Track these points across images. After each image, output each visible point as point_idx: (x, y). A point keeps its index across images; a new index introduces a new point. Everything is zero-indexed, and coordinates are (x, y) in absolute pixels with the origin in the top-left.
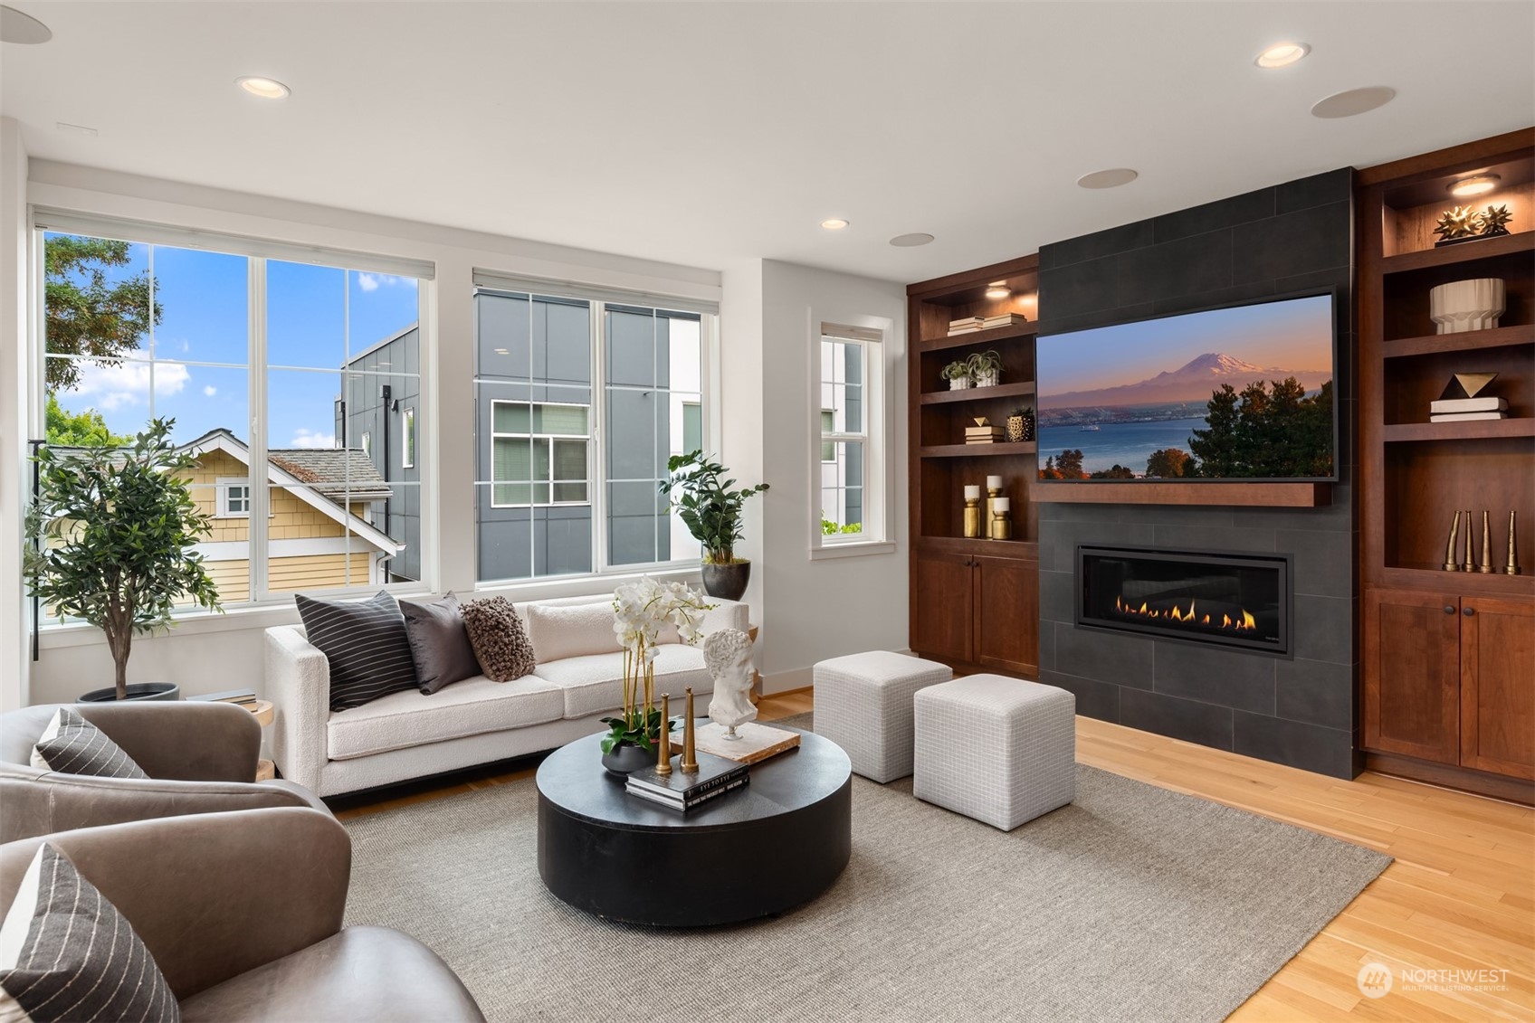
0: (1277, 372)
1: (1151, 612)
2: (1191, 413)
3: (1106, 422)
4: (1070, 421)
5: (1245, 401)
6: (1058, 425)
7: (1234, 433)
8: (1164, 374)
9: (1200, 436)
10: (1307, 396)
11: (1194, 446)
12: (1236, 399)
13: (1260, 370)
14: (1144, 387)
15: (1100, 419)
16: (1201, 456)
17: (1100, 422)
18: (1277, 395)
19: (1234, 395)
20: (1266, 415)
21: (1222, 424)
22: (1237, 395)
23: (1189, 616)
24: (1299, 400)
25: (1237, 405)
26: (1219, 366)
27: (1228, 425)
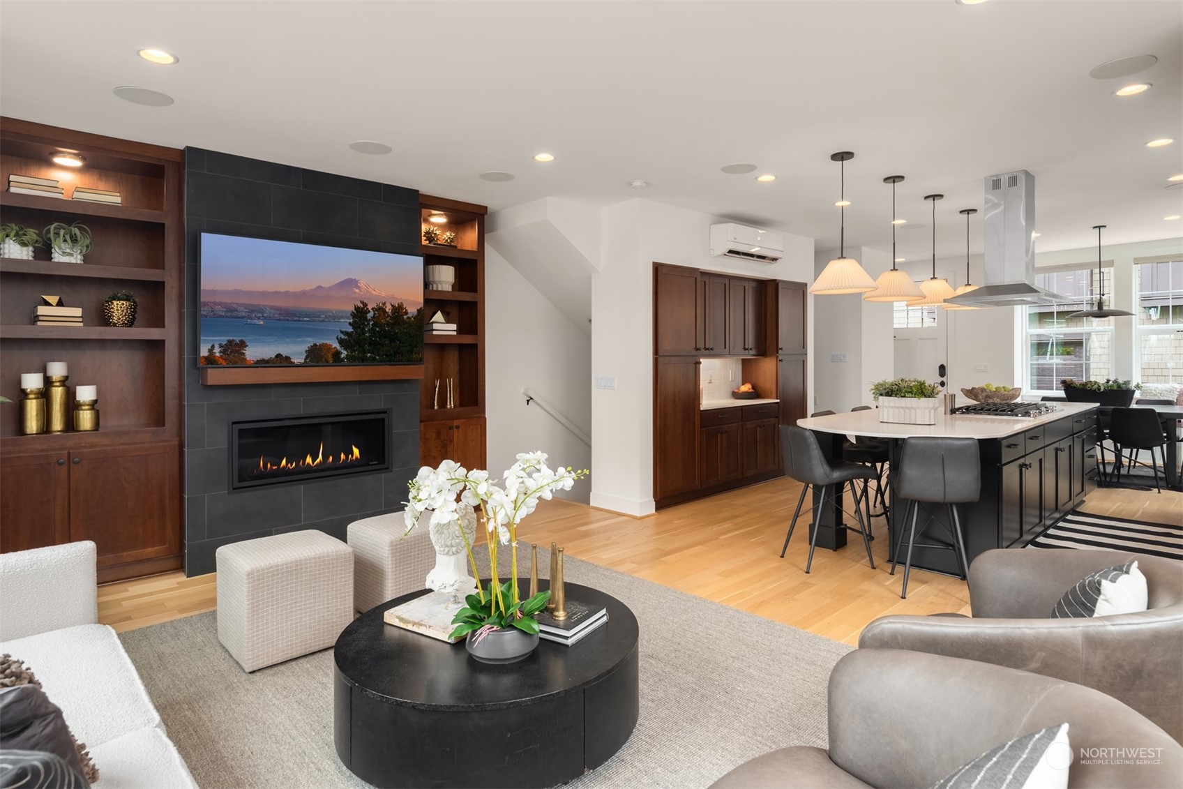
0: (393, 297)
1: (289, 465)
2: (340, 318)
3: (270, 318)
4: (235, 314)
5: (375, 314)
6: (223, 317)
7: (367, 335)
8: (320, 287)
9: (344, 335)
10: (410, 315)
11: (341, 342)
12: (369, 312)
13: (383, 294)
14: (303, 294)
15: (265, 315)
16: (345, 349)
17: (265, 318)
18: (393, 313)
19: (368, 309)
20: (387, 325)
21: (359, 327)
22: (370, 309)
23: (318, 460)
24: (405, 317)
25: (370, 315)
26: (359, 288)
27: (363, 328)
